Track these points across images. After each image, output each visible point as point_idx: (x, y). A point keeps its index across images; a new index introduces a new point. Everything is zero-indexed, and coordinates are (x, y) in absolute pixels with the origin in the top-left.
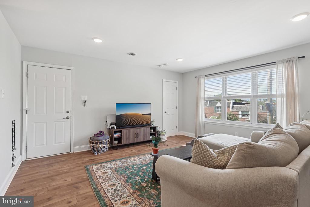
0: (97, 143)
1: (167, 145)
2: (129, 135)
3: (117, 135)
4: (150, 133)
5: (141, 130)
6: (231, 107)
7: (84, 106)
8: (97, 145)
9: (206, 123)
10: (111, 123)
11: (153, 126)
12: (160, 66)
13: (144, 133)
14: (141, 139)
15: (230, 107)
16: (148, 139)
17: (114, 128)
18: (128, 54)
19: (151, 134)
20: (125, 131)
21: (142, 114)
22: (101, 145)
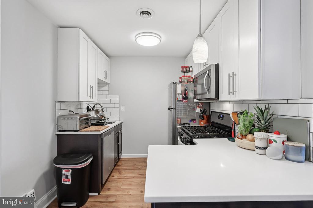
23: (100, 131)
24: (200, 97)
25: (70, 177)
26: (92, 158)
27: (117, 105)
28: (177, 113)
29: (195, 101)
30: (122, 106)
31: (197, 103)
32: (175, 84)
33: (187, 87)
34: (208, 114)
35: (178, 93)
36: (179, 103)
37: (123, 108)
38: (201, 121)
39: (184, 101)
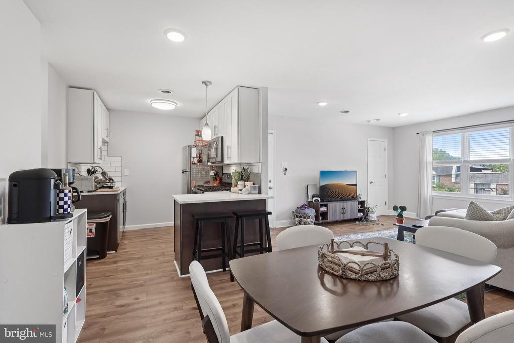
0: (305, 218)
1: (383, 225)
2: (336, 210)
3: (323, 209)
4: (358, 209)
5: (348, 205)
6: (454, 176)
7: (285, 174)
8: (305, 220)
9: (434, 197)
10: (313, 195)
11: (360, 200)
12: (369, 121)
13: (351, 208)
14: (348, 216)
15: (451, 176)
16: (355, 217)
17: (318, 201)
18: (341, 112)
19: (360, 211)
20: (331, 205)
21: (348, 185)
22: (309, 220)
23: (117, 191)
24: (214, 160)
25: (94, 230)
26: (111, 217)
27: (119, 169)
28: (192, 175)
29: (209, 164)
30: (125, 170)
31: (211, 166)
32: (190, 147)
33: (201, 151)
34: (220, 176)
35: (192, 156)
36: (194, 166)
37: (127, 172)
38: (215, 183)
39: (199, 164)
